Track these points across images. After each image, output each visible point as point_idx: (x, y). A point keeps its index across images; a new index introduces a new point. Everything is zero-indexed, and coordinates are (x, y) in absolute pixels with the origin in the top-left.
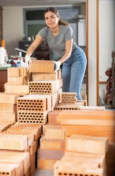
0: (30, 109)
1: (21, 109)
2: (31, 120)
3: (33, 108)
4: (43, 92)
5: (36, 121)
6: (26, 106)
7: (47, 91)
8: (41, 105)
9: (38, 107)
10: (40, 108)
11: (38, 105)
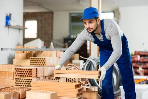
0: (23, 76)
1: (17, 75)
2: (23, 84)
3: (25, 75)
4: (40, 65)
5: (27, 85)
6: (20, 73)
7: (43, 64)
8: (31, 73)
9: (29, 74)
10: (30, 75)
11: (29, 73)
